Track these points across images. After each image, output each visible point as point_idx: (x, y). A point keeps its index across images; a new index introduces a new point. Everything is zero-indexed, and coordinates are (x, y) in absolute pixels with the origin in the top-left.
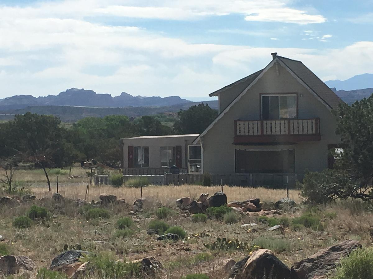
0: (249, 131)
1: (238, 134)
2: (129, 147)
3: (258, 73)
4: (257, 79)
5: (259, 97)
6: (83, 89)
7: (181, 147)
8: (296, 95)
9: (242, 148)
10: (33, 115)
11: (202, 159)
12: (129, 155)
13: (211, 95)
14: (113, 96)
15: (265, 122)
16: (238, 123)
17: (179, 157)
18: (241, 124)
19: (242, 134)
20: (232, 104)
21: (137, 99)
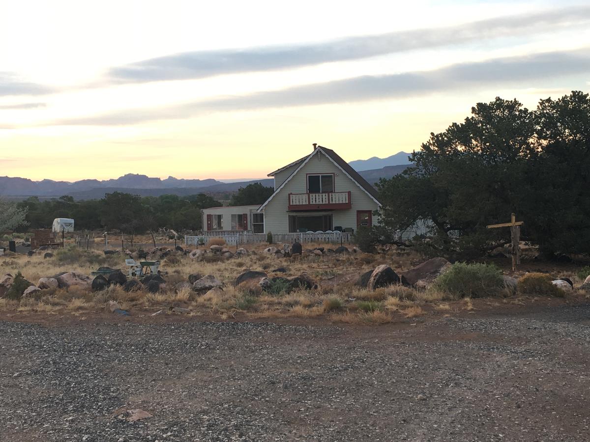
0: (299, 201)
1: (291, 204)
2: (208, 215)
3: (303, 160)
4: (304, 164)
5: (306, 176)
6: (138, 174)
7: (247, 214)
8: (333, 175)
9: (294, 214)
10: (119, 194)
11: (264, 223)
12: (208, 221)
13: (268, 175)
14: (162, 179)
15: (311, 195)
16: (291, 196)
17: (245, 222)
18: (293, 197)
19: (294, 204)
20: (286, 182)
21: (182, 181)
